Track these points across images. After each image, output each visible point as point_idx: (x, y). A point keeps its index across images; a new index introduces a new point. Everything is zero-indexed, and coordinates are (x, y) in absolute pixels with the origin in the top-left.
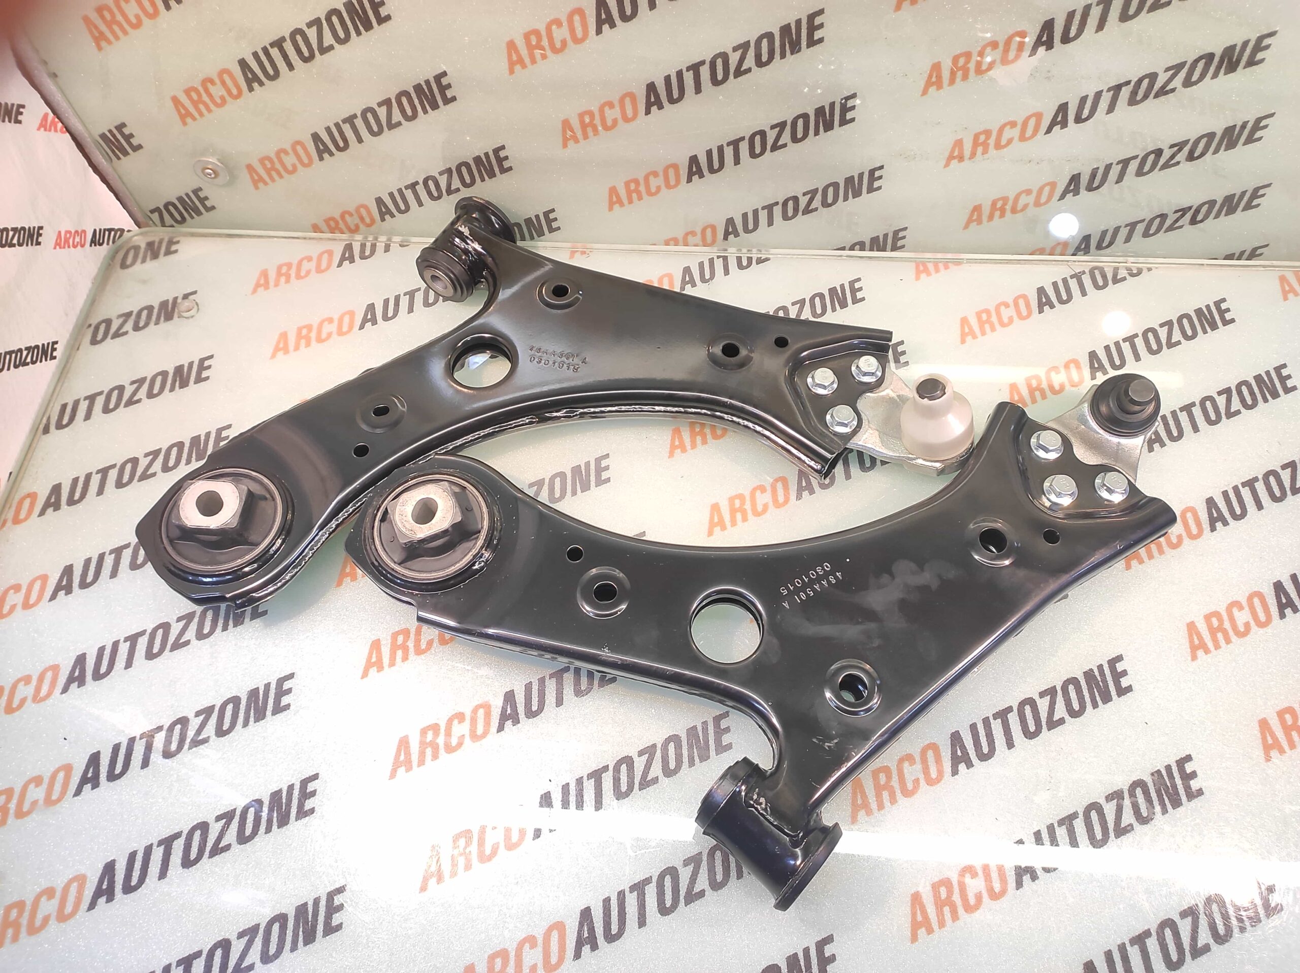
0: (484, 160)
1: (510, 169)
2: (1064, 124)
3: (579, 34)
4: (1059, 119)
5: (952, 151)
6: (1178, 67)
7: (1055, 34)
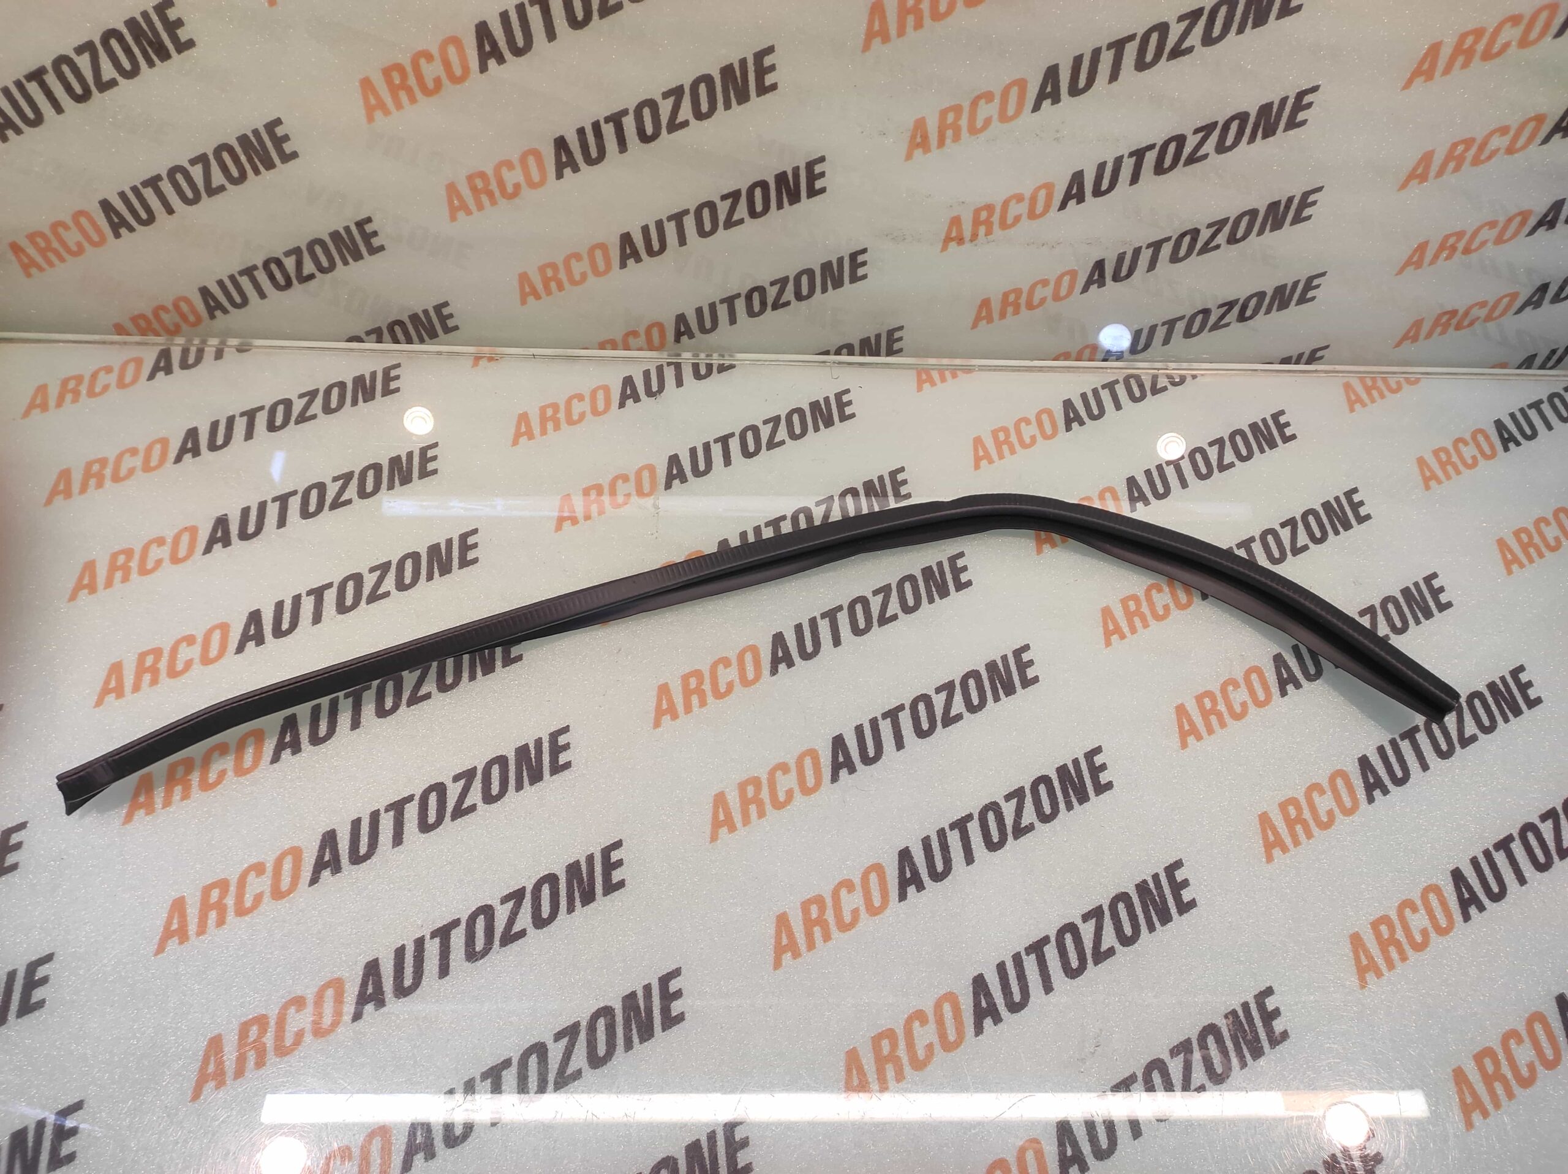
0: (345, 236)
2: (1081, 199)
4: (1074, 191)
5: (950, 230)
6: (1209, 128)
7: (1061, 84)
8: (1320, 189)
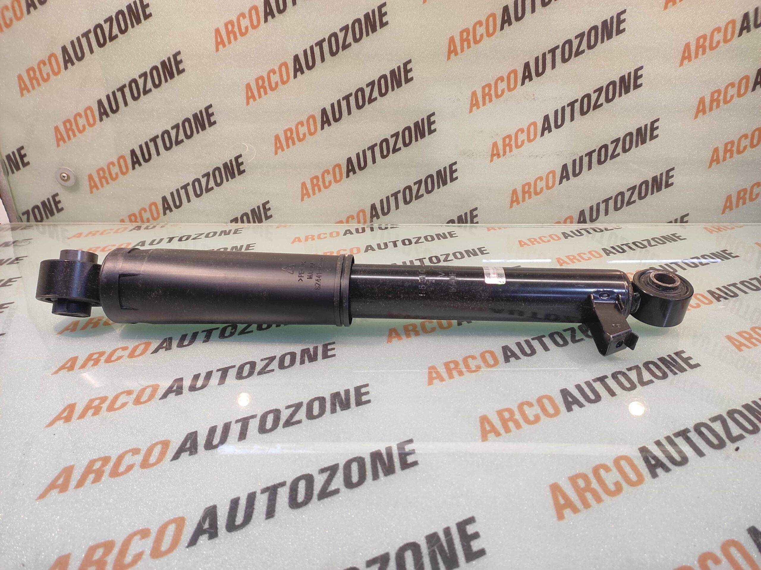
0: (229, 165)
1: (244, 171)
2: (550, 131)
3: (285, 78)
4: (546, 126)
5: (493, 150)
6: (600, 90)
7: (532, 71)
8: (658, 120)
